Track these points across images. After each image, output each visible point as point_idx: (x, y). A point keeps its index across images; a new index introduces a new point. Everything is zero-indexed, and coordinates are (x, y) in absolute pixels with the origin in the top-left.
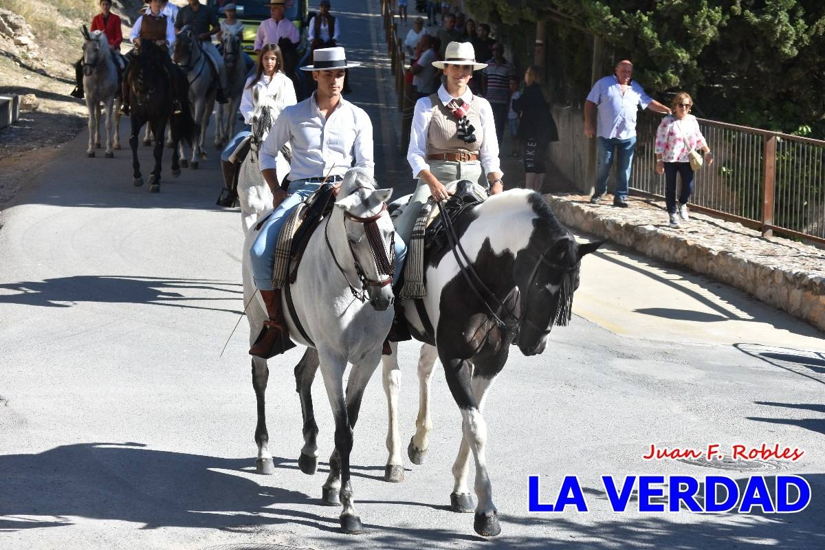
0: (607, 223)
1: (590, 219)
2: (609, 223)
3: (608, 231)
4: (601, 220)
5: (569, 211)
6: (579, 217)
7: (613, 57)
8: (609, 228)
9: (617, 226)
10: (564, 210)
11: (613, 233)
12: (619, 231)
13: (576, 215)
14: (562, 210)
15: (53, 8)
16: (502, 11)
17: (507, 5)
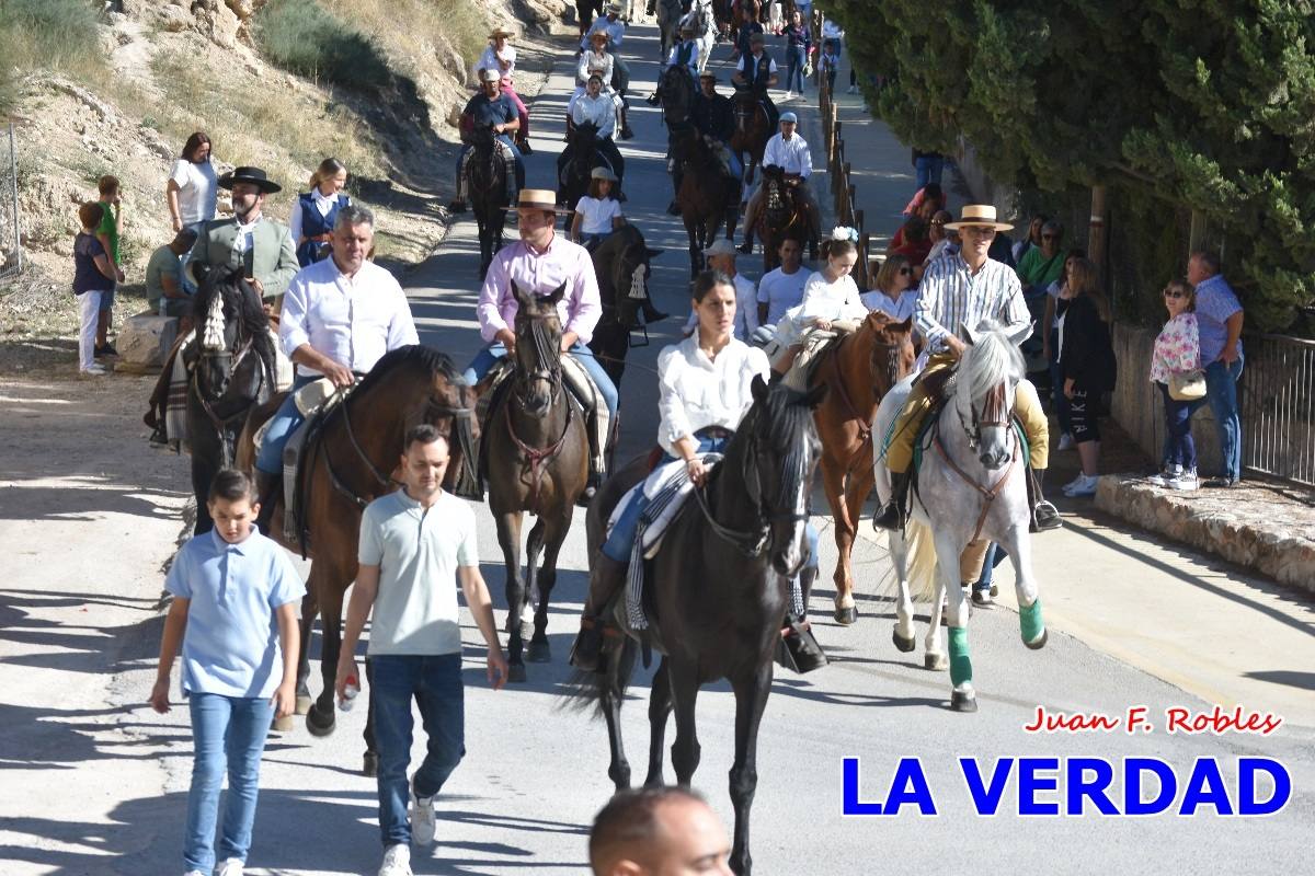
0: (1211, 526)
1: (1183, 519)
2: (1216, 527)
3: (1213, 539)
4: (1201, 520)
5: (1147, 504)
6: (1162, 513)
7: (1223, 248)
8: (1215, 533)
9: (1228, 531)
10: (1138, 503)
11: (1220, 541)
12: (1231, 540)
13: (1158, 511)
14: (1134, 502)
15: (281, 150)
16: (1037, 167)
17: (1045, 158)
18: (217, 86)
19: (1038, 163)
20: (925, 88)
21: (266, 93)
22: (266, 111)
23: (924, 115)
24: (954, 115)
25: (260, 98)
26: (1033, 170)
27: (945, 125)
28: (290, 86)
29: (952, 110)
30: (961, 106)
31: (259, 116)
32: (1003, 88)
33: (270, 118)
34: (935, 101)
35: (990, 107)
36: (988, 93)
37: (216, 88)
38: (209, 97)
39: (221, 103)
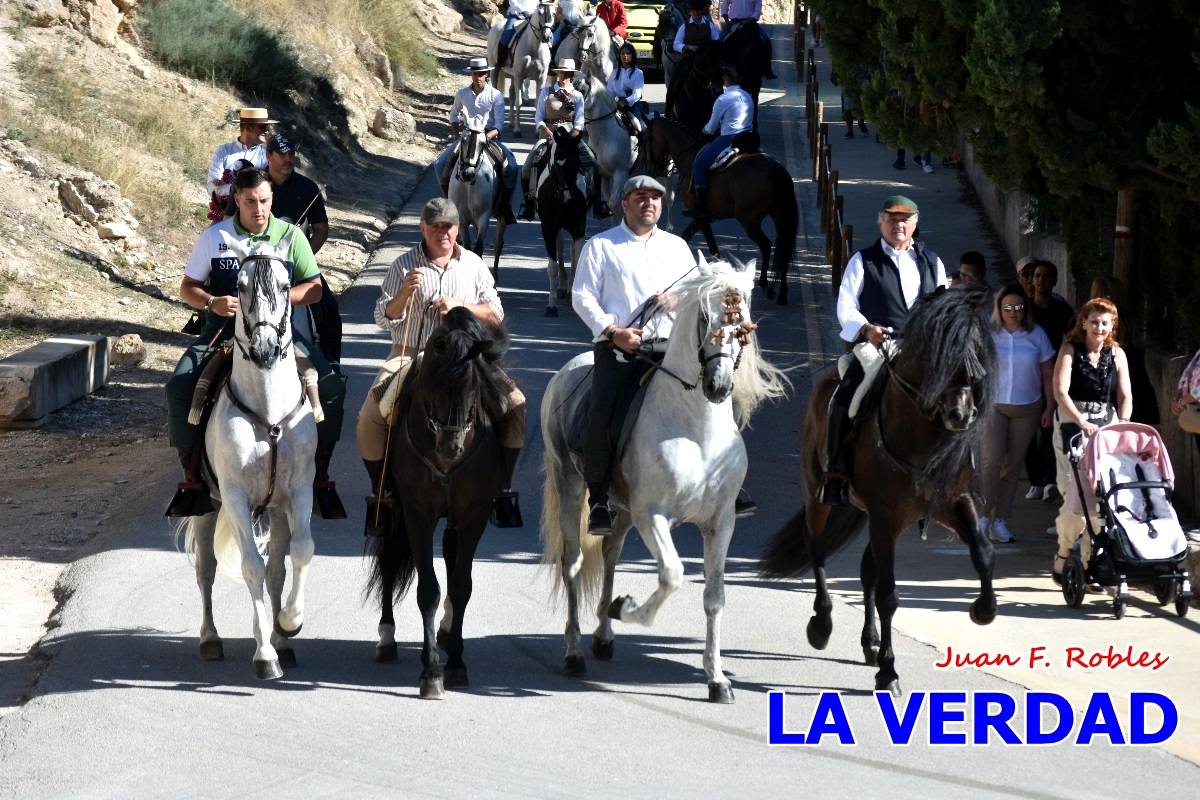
15: (175, 166)
16: (1047, 169)
17: (1056, 157)
18: (97, 90)
19: (1047, 163)
20: (914, 78)
21: (155, 99)
22: (155, 119)
23: (914, 112)
24: (949, 111)
25: (147, 104)
26: (1043, 172)
27: (939, 122)
28: (184, 90)
29: (946, 105)
30: (957, 100)
31: (146, 126)
32: (1005, 77)
33: (159, 130)
34: (926, 94)
35: (990, 99)
36: (987, 83)
37: (94, 94)
38: (87, 104)
39: (100, 110)
